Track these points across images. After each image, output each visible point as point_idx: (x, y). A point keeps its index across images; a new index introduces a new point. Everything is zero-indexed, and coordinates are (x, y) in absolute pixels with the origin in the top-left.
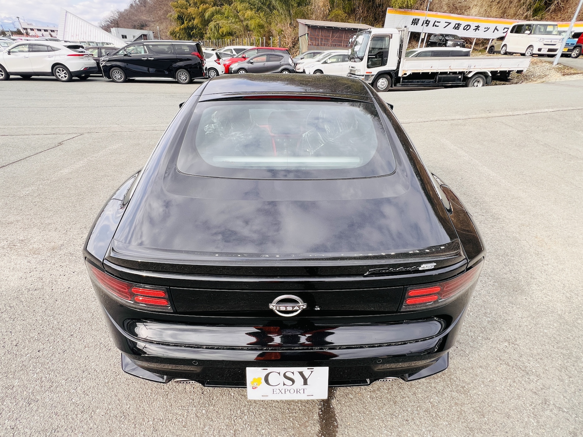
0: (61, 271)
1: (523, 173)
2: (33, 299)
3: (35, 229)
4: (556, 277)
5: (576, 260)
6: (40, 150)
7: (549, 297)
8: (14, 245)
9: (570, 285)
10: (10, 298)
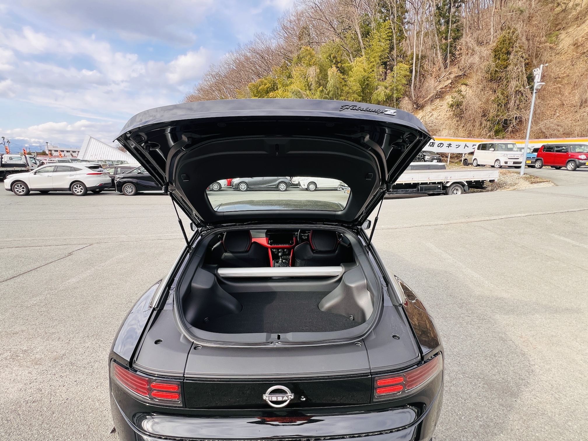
0: (60, 382)
1: (505, 274)
2: (30, 411)
3: (39, 339)
4: (544, 377)
5: (561, 359)
6: (50, 261)
7: (538, 399)
8: (17, 356)
9: (558, 386)
10: (7, 411)
